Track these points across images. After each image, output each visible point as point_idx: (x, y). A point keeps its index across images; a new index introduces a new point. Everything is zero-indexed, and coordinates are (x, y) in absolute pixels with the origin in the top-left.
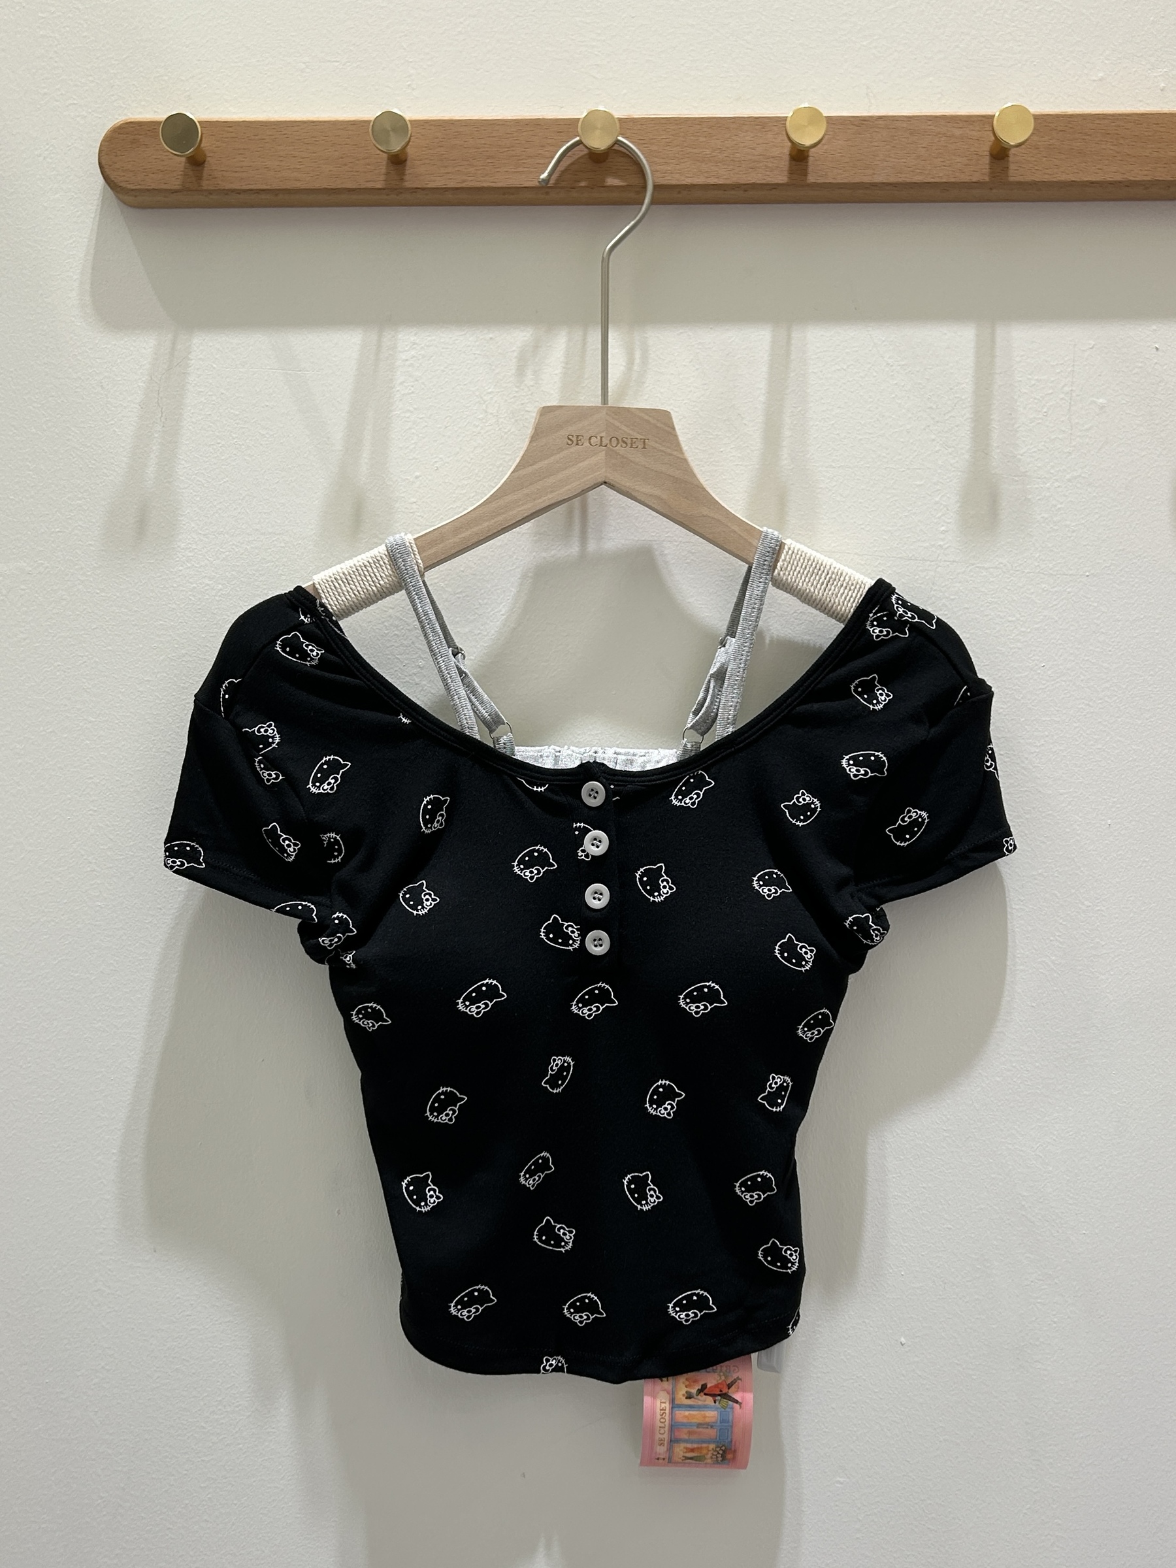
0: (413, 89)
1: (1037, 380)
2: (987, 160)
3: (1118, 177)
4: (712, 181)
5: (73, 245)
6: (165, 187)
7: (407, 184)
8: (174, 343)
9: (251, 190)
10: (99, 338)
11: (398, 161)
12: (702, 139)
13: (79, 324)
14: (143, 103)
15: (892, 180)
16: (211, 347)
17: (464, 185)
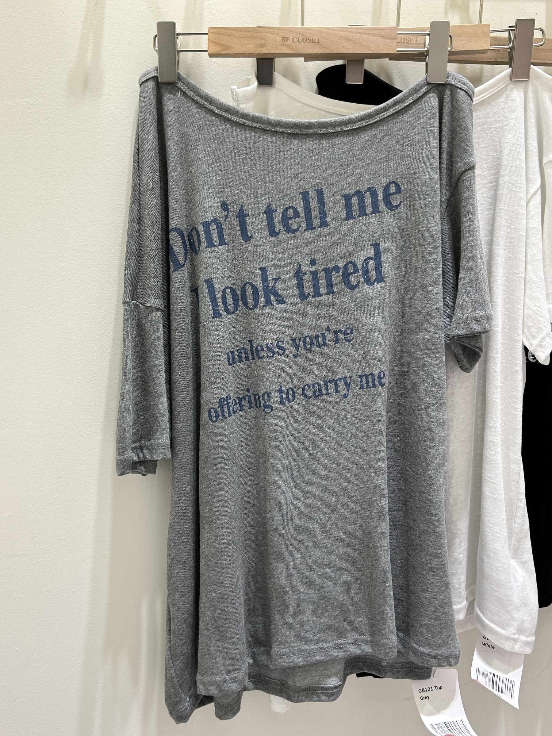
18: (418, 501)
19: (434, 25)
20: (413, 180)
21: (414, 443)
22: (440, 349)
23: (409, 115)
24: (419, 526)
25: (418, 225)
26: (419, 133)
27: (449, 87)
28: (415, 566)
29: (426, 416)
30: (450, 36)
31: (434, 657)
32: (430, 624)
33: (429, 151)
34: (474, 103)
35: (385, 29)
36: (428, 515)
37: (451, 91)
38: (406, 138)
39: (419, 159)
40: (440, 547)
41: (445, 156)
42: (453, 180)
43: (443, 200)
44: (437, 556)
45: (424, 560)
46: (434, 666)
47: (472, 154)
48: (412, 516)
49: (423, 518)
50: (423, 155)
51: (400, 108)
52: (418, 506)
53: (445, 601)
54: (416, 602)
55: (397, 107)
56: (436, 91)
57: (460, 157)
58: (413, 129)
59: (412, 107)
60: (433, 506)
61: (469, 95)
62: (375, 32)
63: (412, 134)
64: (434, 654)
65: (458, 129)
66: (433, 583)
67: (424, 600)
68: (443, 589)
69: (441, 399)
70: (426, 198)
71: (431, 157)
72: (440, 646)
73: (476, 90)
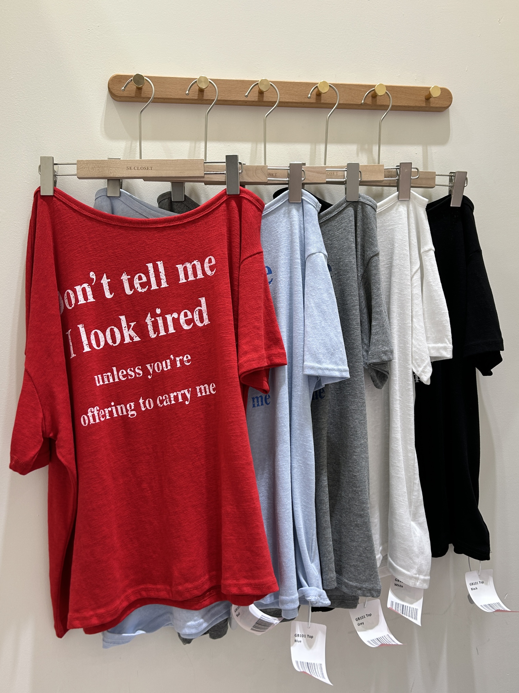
0: (203, 69)
1: (385, 162)
2: (371, 98)
3: (406, 105)
4: (294, 101)
6: (130, 96)
7: (205, 98)
11: (201, 91)
12: (291, 88)
14: (119, 69)
15: (345, 103)
17: (222, 99)
18: (347, 477)
19: (349, 165)
20: (339, 263)
21: (344, 437)
22: (360, 372)
23: (335, 222)
24: (348, 495)
25: (343, 292)
26: (342, 233)
27: (360, 203)
28: (345, 524)
29: (351, 418)
30: (360, 171)
31: (360, 589)
32: (357, 565)
33: (349, 244)
34: (377, 213)
35: (318, 168)
36: (354, 487)
37: (362, 206)
38: (333, 236)
39: (342, 249)
40: (363, 510)
41: (359, 247)
42: (365, 262)
43: (359, 275)
44: (361, 516)
45: (352, 519)
46: (360, 596)
47: (377, 246)
48: (343, 488)
49: (350, 490)
50: (345, 247)
51: (329, 217)
52: (348, 481)
53: (367, 549)
54: (347, 550)
55: (327, 216)
56: (352, 206)
57: (369, 248)
58: (338, 230)
59: (337, 216)
60: (357, 480)
61: (373, 208)
62: (312, 170)
63: (338, 234)
64: (360, 587)
65: (367, 230)
66: (358, 535)
67: (352, 548)
68: (366, 540)
69: (361, 407)
70: (347, 274)
71: (349, 248)
72: (365, 581)
73: (378, 204)
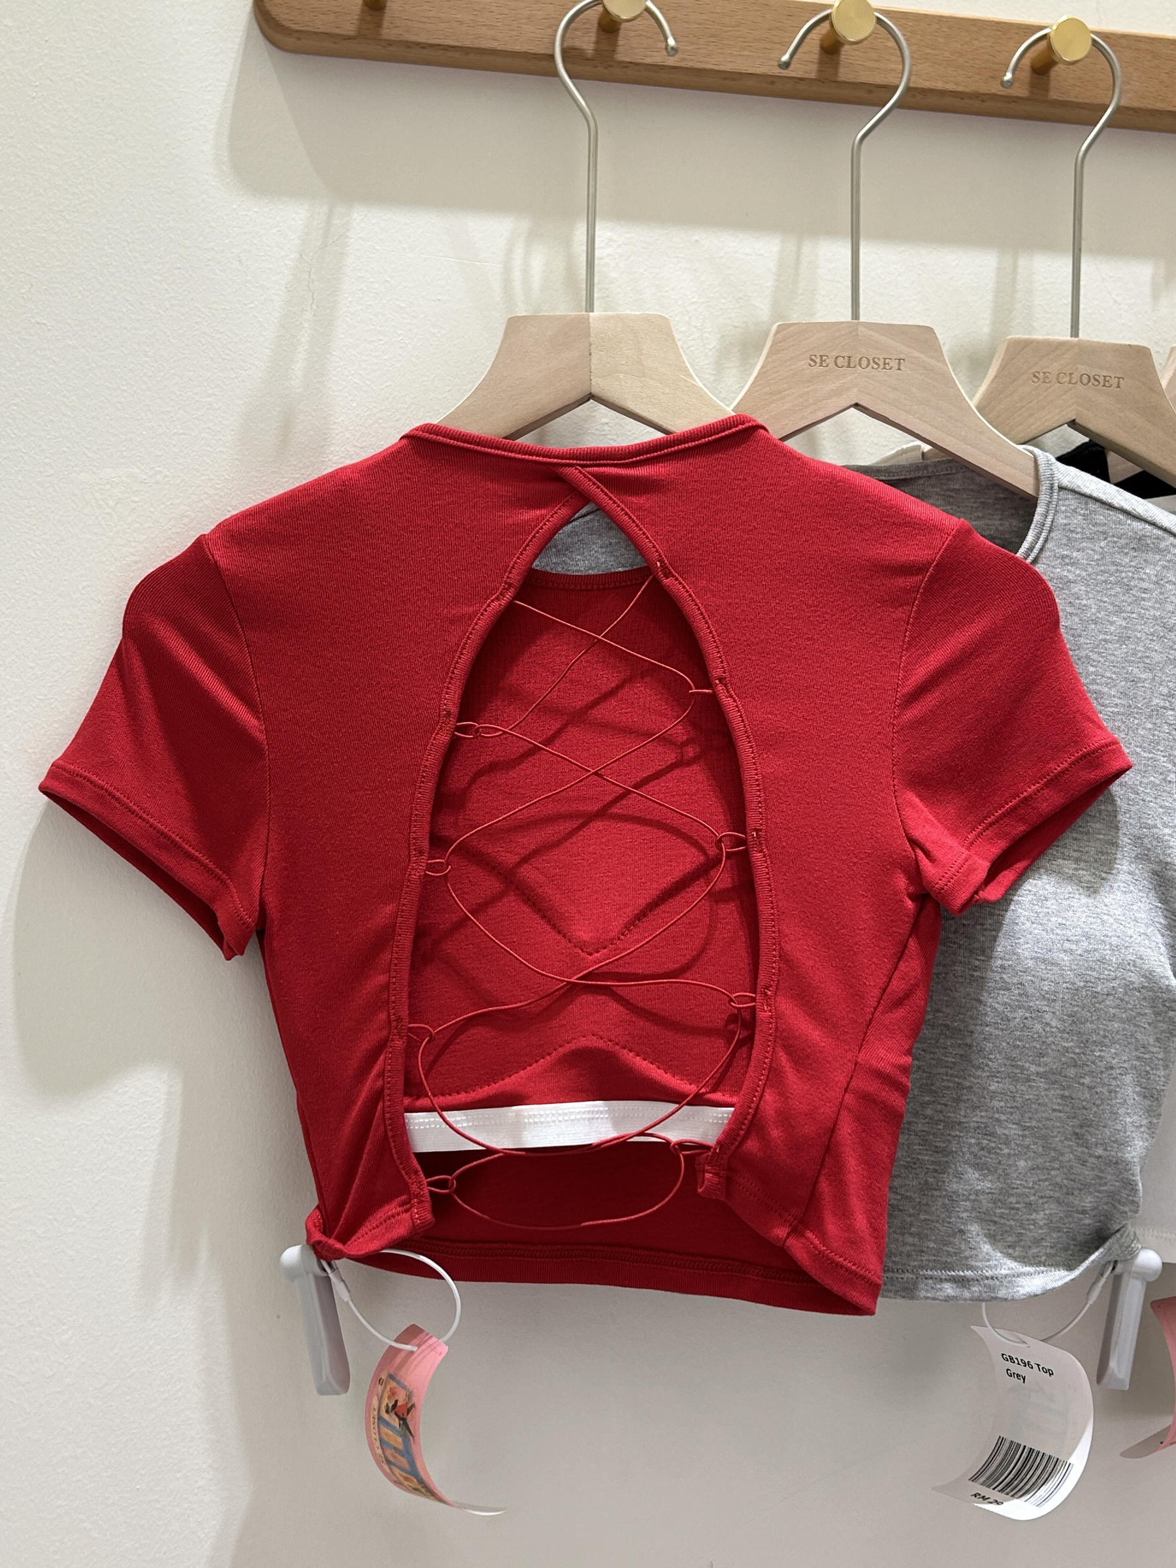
5: (209, 88)
8: (330, 216)
9: (439, 45)
10: (238, 203)
13: (213, 184)
16: (374, 224)
